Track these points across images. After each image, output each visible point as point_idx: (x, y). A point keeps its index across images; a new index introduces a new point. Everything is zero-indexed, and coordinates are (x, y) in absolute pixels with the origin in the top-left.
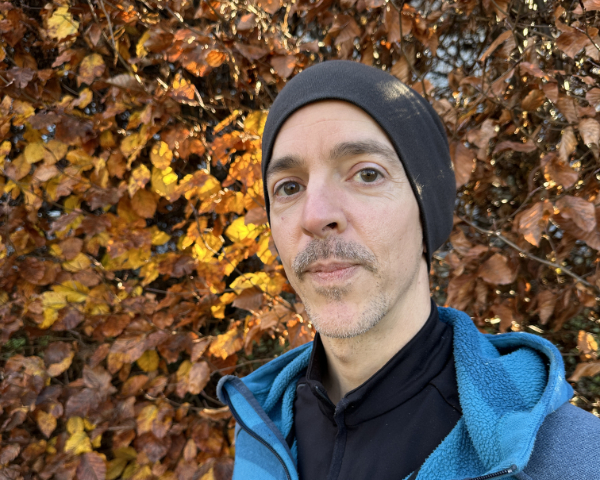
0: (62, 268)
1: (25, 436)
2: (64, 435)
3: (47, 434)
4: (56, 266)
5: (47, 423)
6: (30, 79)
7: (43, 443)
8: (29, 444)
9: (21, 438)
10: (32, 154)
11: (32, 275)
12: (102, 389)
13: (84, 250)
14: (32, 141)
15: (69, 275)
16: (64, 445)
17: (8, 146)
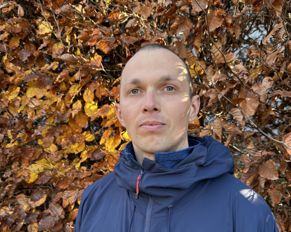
4: (41, 150)
6: (29, 55)
11: (27, 155)
12: (57, 216)
14: (31, 87)
15: (46, 155)
17: (18, 89)
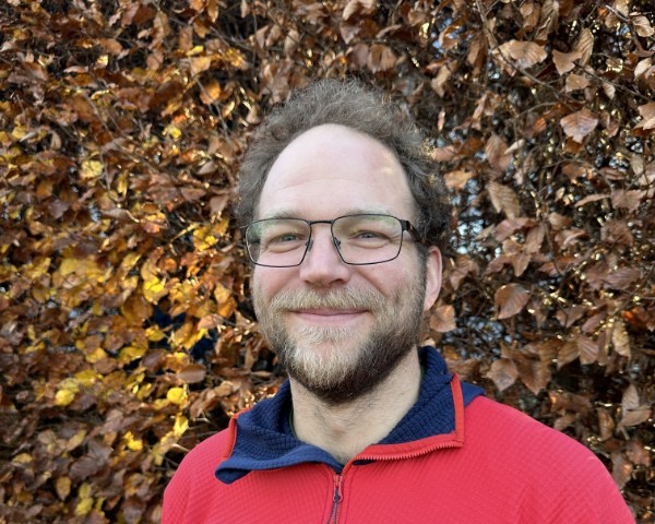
0: (84, 360)
1: (49, 499)
2: (77, 500)
3: (63, 497)
4: (80, 358)
5: (63, 488)
6: (65, 209)
7: (61, 505)
8: (51, 504)
9: (45, 500)
10: (66, 267)
11: (57, 364)
12: (101, 460)
13: (102, 345)
14: (68, 257)
15: (89, 367)
16: (75, 507)
17: (47, 262)
